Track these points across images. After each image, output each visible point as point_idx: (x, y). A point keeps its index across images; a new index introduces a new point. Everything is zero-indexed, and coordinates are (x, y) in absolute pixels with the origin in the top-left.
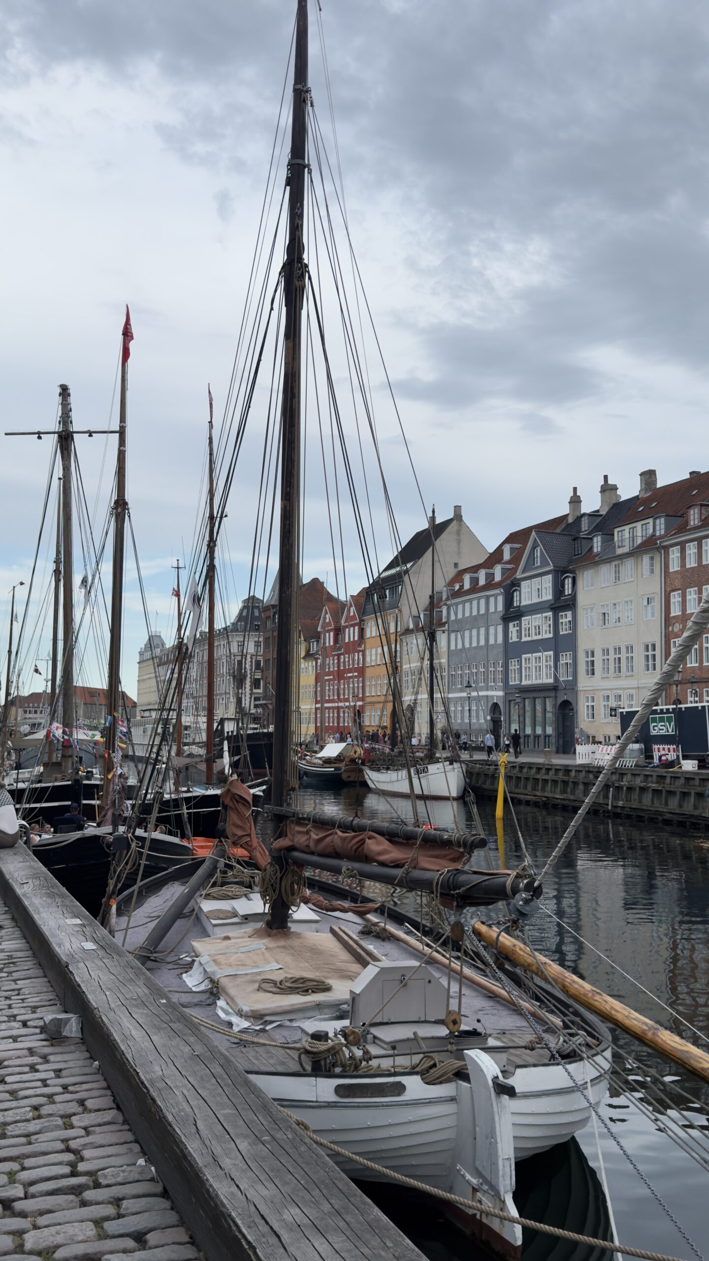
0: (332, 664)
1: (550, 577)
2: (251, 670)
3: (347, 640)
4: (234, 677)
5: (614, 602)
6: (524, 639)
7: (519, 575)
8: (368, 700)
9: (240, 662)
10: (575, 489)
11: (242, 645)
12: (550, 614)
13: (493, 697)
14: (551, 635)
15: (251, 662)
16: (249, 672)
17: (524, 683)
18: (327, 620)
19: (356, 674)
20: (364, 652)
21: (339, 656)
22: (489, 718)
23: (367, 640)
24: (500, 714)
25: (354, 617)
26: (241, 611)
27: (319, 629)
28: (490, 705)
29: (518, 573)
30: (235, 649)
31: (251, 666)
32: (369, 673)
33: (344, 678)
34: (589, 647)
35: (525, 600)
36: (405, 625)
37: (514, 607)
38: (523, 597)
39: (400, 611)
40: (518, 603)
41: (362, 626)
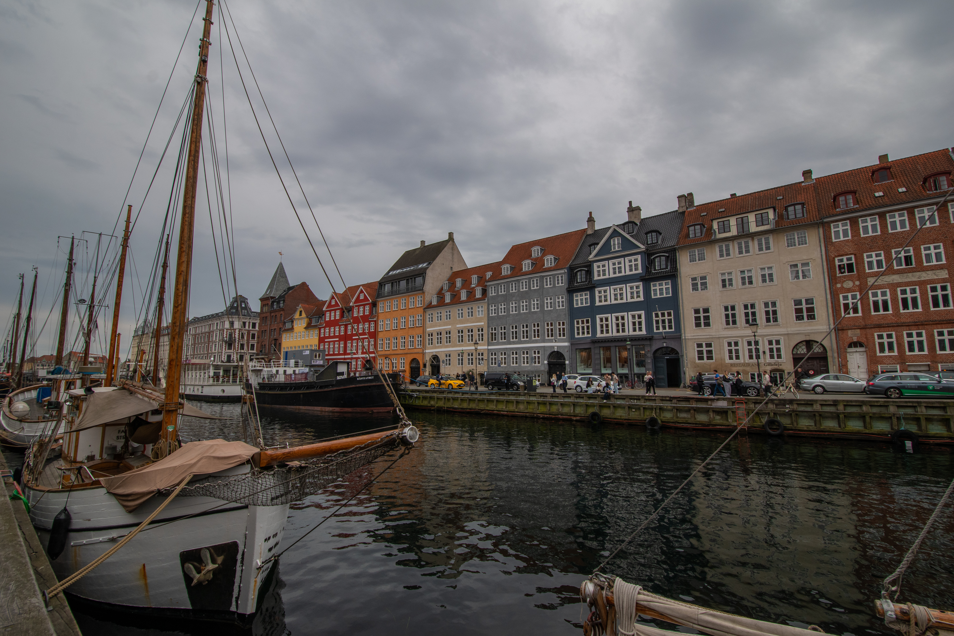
0: (339, 331)
1: (639, 257)
2: (239, 338)
3: (355, 315)
4: (226, 342)
5: (742, 269)
6: (598, 304)
7: (591, 257)
8: (380, 353)
9: (231, 335)
10: (590, 213)
11: (232, 324)
12: (641, 284)
13: (553, 347)
14: (642, 299)
15: (239, 334)
16: (237, 339)
17: (599, 335)
18: (333, 303)
19: (367, 336)
20: (376, 323)
21: (346, 326)
22: (546, 362)
23: (379, 314)
24: (564, 359)
25: (366, 299)
26: (233, 303)
27: (324, 309)
28: (548, 353)
29: (591, 256)
30: (227, 325)
31: (239, 336)
32: (381, 336)
33: (352, 340)
34: (701, 306)
35: (599, 275)
36: (427, 303)
37: (578, 283)
38: (596, 274)
39: (424, 293)
40: (584, 280)
41: (374, 305)
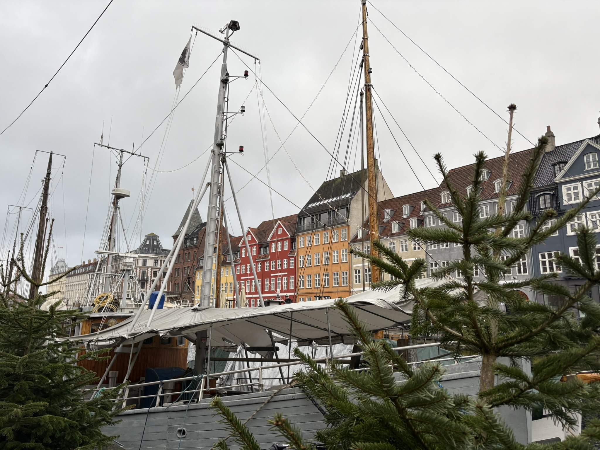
0: (256, 267)
3: (273, 251)
6: (569, 233)
7: (558, 179)
9: (144, 273)
15: (151, 272)
16: (150, 278)
18: (249, 238)
19: (286, 273)
20: (295, 258)
21: (263, 263)
23: (299, 250)
25: (284, 233)
26: (145, 241)
27: (240, 245)
29: (558, 177)
30: (140, 264)
31: (151, 274)
32: (300, 272)
33: (270, 277)
35: (570, 199)
36: (352, 237)
37: (542, 209)
38: (565, 197)
39: (348, 225)
40: (549, 205)
41: (293, 240)
